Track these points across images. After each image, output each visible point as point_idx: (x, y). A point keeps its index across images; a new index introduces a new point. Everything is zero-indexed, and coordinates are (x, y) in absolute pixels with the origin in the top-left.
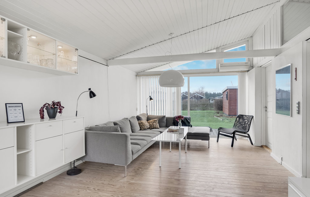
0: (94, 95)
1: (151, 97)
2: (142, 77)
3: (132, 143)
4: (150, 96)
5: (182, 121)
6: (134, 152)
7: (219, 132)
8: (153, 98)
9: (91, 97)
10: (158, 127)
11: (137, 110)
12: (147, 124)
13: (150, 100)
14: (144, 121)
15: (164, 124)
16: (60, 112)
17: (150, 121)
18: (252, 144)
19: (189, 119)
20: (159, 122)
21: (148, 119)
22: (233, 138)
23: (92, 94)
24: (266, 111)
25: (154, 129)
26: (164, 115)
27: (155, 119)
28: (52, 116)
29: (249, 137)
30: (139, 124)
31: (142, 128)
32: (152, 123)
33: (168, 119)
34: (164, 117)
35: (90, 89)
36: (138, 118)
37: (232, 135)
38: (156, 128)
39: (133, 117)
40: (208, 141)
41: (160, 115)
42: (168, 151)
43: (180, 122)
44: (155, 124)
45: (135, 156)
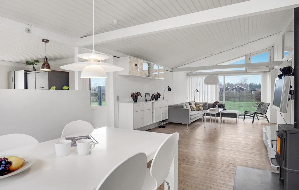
0: (171, 90)
2: (191, 77)
3: (191, 115)
4: (197, 89)
5: (218, 105)
6: (192, 119)
7: (245, 114)
8: (198, 91)
9: (169, 91)
10: (203, 109)
11: (187, 98)
12: (195, 108)
14: (193, 105)
15: (207, 108)
16: (159, 98)
17: (197, 106)
18: (269, 122)
19: (224, 105)
20: (203, 107)
21: (196, 104)
22: (254, 117)
23: (170, 89)
25: (199, 110)
26: (207, 102)
27: (200, 105)
28: (156, 99)
29: (266, 117)
30: (190, 107)
31: (192, 110)
33: (209, 105)
34: (207, 103)
35: (168, 87)
36: (190, 104)
37: (253, 115)
39: (186, 103)
40: (236, 118)
41: (203, 102)
42: (210, 123)
43: (217, 105)
44: (200, 107)
45: (192, 121)
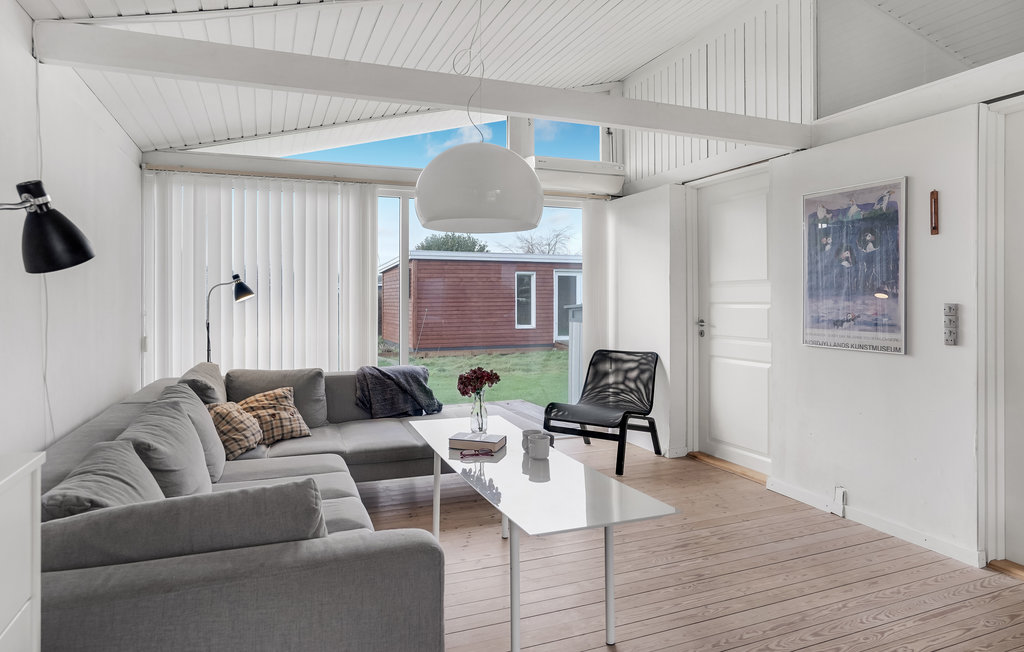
1: (242, 279)
4: (236, 277)
7: (549, 420)
8: (248, 283)
10: (304, 427)
11: (143, 345)
13: (237, 296)
17: (252, 401)
18: (658, 451)
20: (299, 405)
22: (621, 439)
24: (702, 334)
25: (282, 440)
27: (279, 391)
29: (652, 429)
32: (271, 411)
33: (334, 383)
34: (315, 374)
35: (33, 189)
37: (617, 431)
38: (293, 438)
44: (284, 414)
